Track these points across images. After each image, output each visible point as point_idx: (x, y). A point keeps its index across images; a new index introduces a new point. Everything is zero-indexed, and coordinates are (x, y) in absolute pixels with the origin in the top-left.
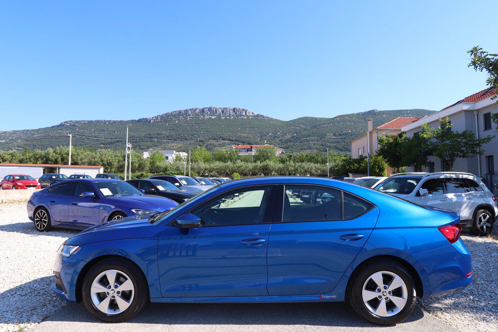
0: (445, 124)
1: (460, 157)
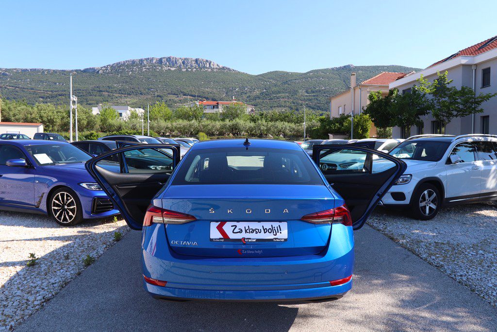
0: (444, 79)
1: (456, 116)
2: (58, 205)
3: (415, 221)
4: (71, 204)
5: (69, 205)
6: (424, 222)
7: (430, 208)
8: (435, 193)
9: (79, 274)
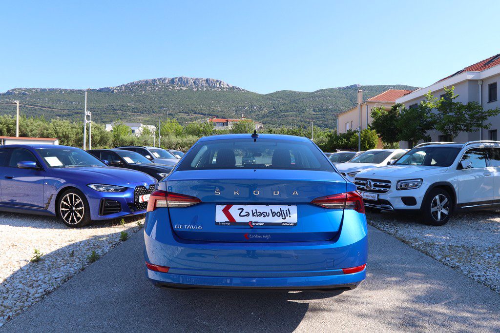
0: (450, 94)
1: (464, 130)
2: (66, 207)
3: (427, 227)
4: (79, 205)
5: (77, 206)
6: (437, 227)
7: (442, 213)
8: (446, 199)
9: (83, 270)
